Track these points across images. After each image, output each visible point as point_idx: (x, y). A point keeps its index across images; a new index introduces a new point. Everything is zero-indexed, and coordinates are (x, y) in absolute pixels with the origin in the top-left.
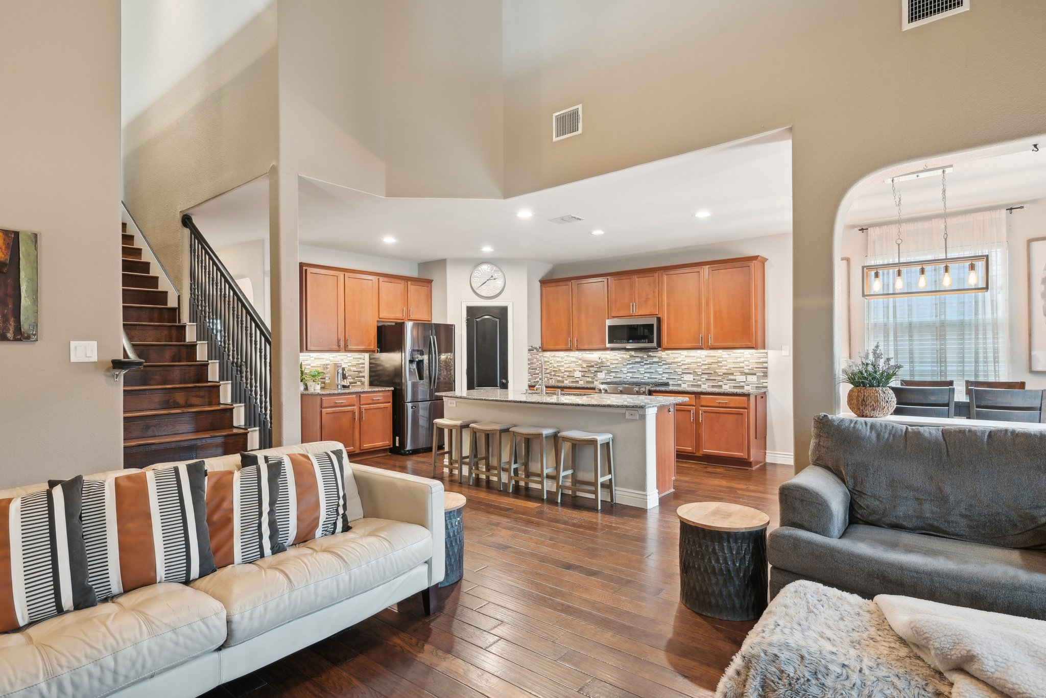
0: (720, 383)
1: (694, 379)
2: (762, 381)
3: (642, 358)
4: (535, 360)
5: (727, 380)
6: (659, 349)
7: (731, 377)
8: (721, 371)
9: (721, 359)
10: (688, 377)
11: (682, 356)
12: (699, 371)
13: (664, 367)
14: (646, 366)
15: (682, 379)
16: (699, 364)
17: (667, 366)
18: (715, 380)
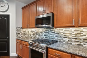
1: (68, 40)
3: (49, 31)
4: (19, 31)
6: (53, 27)
8: (82, 38)
9: (82, 32)
10: (65, 39)
12: (71, 37)
13: (56, 34)
14: (50, 34)
16: (70, 34)
17: (57, 34)
18: (79, 42)
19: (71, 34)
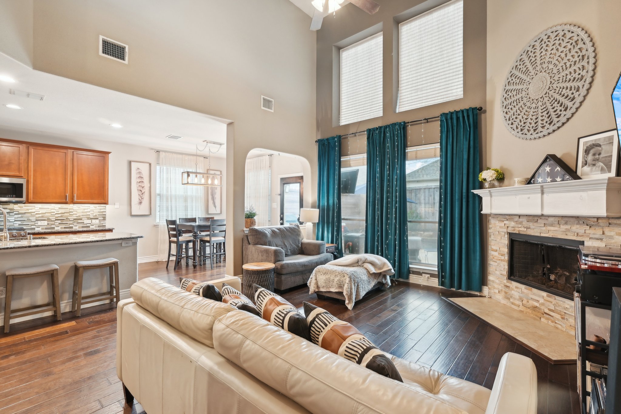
0: (71, 226)
1: (48, 224)
2: (102, 222)
5: (77, 223)
7: (79, 221)
8: (71, 218)
9: (72, 210)
10: (39, 223)
11: (36, 208)
12: (53, 218)
13: (16, 216)
15: (36, 224)
16: (52, 214)
17: (20, 216)
18: (67, 223)
19: (55, 214)
